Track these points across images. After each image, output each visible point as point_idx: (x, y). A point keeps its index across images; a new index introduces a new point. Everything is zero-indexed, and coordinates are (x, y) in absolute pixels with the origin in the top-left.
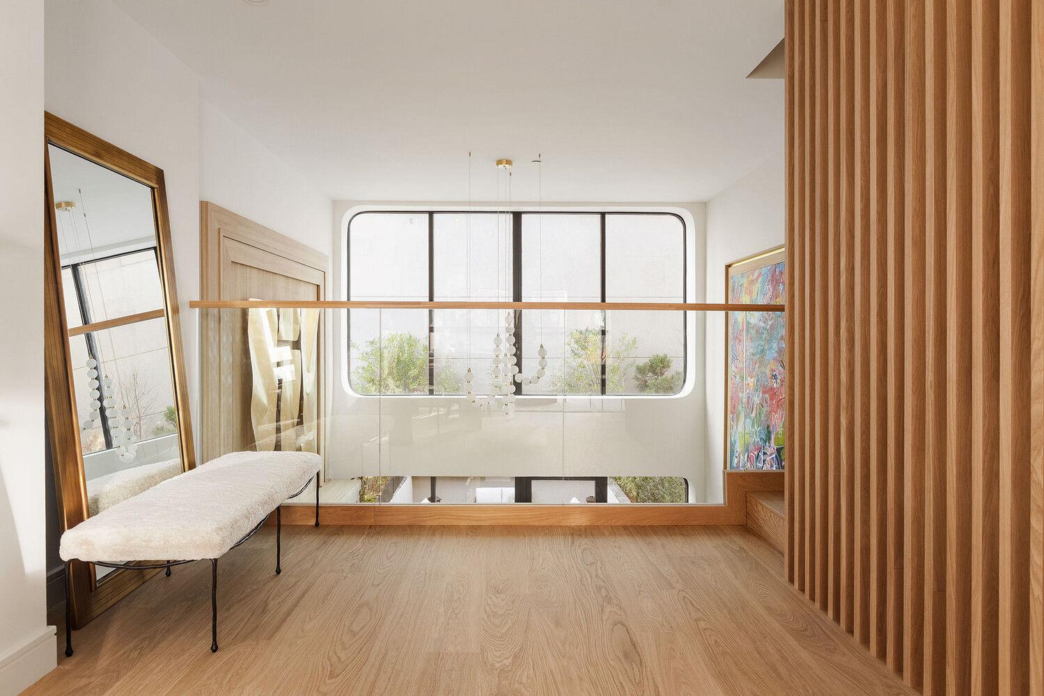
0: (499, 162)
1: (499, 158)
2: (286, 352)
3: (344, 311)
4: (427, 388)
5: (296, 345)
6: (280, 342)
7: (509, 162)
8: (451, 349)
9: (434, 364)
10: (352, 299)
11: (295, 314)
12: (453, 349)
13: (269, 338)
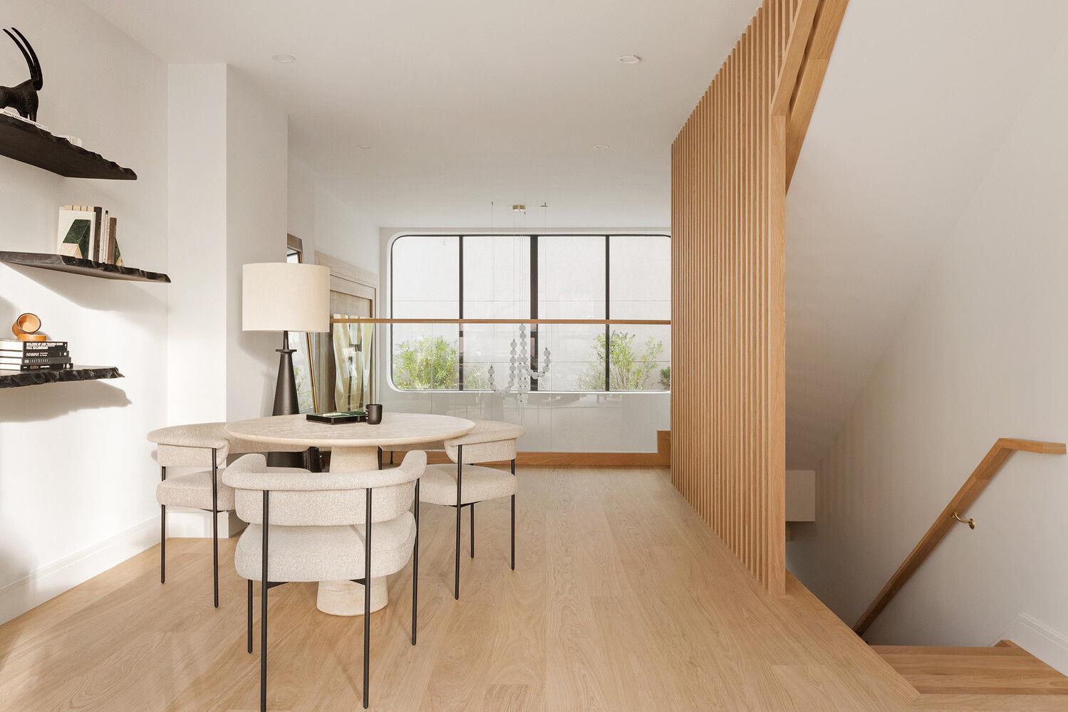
0: (515, 207)
1: (516, 204)
2: (352, 352)
3: (388, 325)
4: (457, 384)
5: (358, 348)
6: (351, 345)
7: (522, 207)
8: (478, 352)
9: (464, 364)
10: (394, 318)
11: (359, 326)
12: (479, 353)
13: (344, 343)
